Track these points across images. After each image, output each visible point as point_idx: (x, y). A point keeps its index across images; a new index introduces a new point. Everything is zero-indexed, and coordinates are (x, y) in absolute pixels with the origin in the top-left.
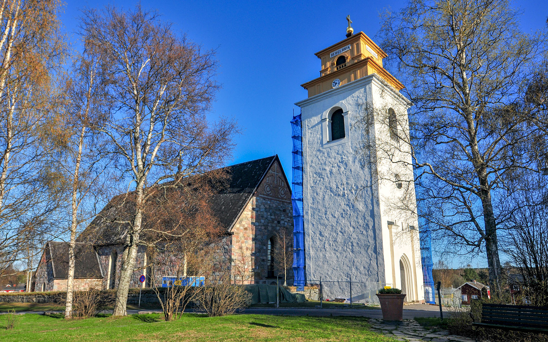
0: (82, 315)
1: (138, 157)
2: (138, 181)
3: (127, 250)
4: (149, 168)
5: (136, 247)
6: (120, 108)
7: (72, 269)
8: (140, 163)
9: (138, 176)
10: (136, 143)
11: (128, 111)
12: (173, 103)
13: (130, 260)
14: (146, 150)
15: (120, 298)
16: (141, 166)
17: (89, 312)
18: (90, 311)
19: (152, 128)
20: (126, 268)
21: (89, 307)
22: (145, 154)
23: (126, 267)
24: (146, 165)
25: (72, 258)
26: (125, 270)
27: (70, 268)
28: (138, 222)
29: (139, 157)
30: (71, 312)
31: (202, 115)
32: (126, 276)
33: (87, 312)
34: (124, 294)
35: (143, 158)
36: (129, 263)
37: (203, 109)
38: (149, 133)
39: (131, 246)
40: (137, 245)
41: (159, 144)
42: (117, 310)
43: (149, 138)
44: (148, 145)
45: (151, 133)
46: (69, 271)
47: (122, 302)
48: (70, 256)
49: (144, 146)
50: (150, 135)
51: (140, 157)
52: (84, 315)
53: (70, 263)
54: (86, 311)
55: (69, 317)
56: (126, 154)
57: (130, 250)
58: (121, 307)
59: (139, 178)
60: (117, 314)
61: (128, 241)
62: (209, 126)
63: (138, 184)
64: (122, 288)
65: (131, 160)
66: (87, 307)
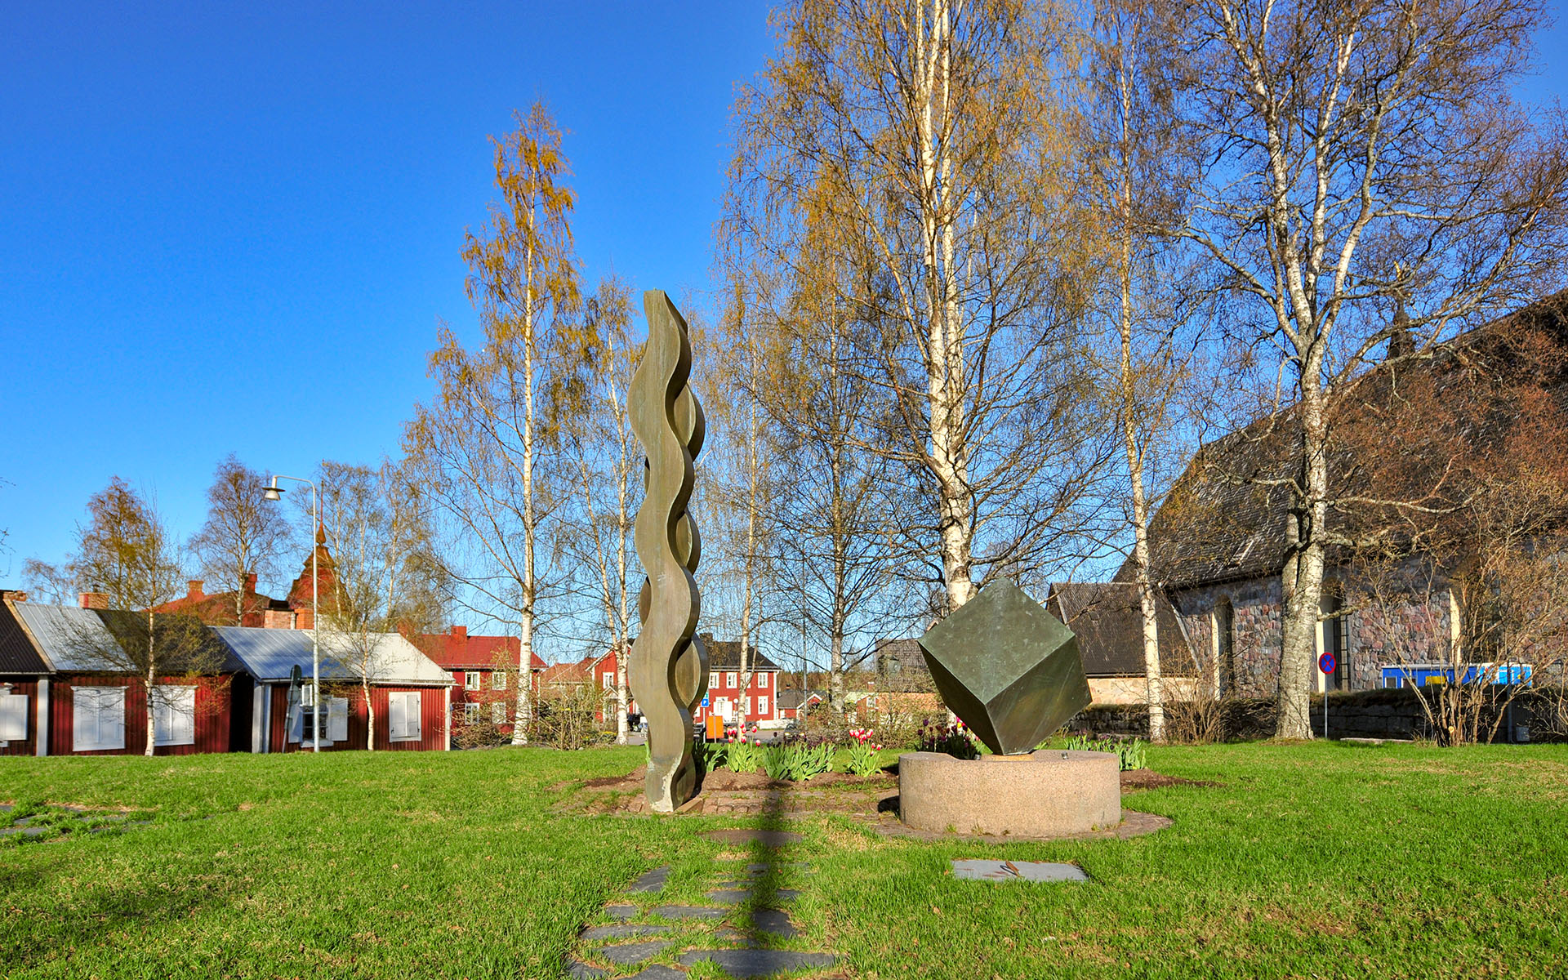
0: (1191, 737)
1: (1293, 288)
2: (1304, 360)
3: (1295, 560)
4: (1330, 314)
5: (1321, 550)
6: (1221, 152)
7: (1151, 622)
8: (1302, 304)
9: (1301, 344)
10: (1283, 247)
11: (1246, 156)
12: (1391, 84)
13: (1308, 590)
14: (1315, 263)
15: (1291, 691)
16: (1307, 314)
17: (1207, 731)
18: (1209, 729)
19: (1323, 188)
20: (1299, 612)
21: (1206, 718)
22: (1312, 276)
23: (1296, 608)
24: (1322, 306)
25: (1148, 593)
26: (1296, 617)
27: (1147, 620)
28: (1318, 479)
29: (1297, 286)
30: (1163, 730)
31: (1494, 97)
32: (1300, 634)
33: (1203, 732)
34: (1299, 681)
35: (1307, 287)
36: (1303, 597)
37: (1497, 74)
38: (1316, 209)
39: (1305, 548)
40: (1322, 546)
41: (1355, 231)
42: (1285, 725)
43: (1320, 222)
44: (1318, 244)
45: (1322, 207)
46: (1145, 629)
47: (1295, 703)
48: (1141, 590)
49: (1306, 254)
50: (1320, 213)
51: (1300, 287)
52: (1196, 737)
53: (1145, 608)
54: (1201, 728)
55: (1160, 741)
56: (1258, 287)
57: (1303, 560)
58: (1295, 715)
59: (1305, 349)
60: (1286, 735)
61: (1293, 537)
62: (1537, 121)
63: (1301, 367)
64: (1294, 666)
65: (1275, 302)
66: (1202, 719)
